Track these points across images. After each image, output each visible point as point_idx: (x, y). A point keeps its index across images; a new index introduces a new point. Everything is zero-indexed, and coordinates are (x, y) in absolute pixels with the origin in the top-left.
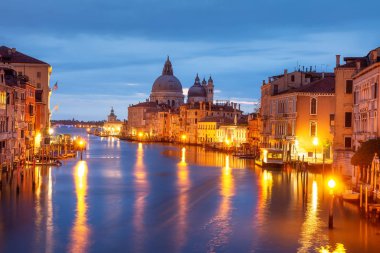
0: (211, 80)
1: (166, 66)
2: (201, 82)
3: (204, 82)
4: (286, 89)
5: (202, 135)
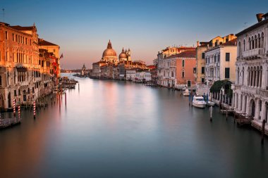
2: (124, 51)
5: (128, 76)
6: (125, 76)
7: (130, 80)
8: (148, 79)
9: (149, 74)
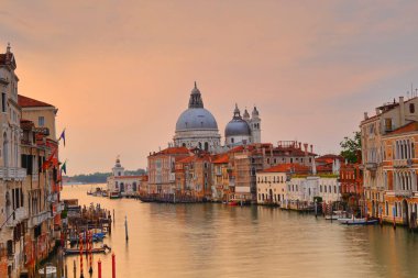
0: (256, 112)
1: (192, 95)
2: (242, 115)
3: (247, 114)
4: (404, 123)
5: (262, 189)
6: (254, 191)
7: (271, 205)
8: (330, 198)
9: (333, 182)
